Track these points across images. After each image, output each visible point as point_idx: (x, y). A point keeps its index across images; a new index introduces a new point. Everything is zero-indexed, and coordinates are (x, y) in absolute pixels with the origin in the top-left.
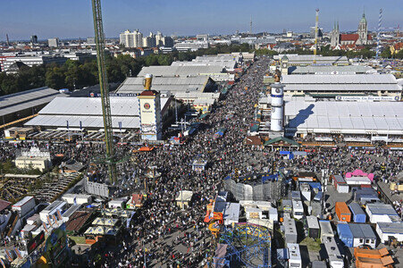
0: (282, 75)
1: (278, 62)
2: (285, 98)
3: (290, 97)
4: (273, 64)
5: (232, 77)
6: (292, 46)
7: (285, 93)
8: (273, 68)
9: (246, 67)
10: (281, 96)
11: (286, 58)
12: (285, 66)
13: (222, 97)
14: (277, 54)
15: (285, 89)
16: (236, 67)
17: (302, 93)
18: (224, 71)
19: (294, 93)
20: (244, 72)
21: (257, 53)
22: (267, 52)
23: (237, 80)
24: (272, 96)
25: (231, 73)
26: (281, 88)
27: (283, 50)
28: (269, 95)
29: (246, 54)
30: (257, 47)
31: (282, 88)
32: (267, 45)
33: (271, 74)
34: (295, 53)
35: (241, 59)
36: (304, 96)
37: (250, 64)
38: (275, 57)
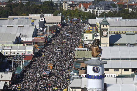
0: (102, 46)
1: (95, 29)
2: (107, 80)
3: (114, 79)
4: (89, 32)
5: (29, 50)
6: (114, 6)
7: (106, 73)
8: (88, 37)
9: (50, 35)
10: (102, 77)
11: (107, 23)
12: (105, 33)
13: (16, 80)
14: (93, 17)
15: (106, 66)
16: (35, 34)
17: (130, 72)
18: (18, 41)
19: (119, 73)
20: (48, 43)
21: (66, 15)
22: (80, 14)
23: (37, 54)
24: (89, 77)
25: (29, 43)
26: (100, 66)
27: (101, 11)
28: (83, 75)
29: (49, 17)
30: (66, 7)
31: (102, 65)
32: (79, 4)
33: (86, 46)
34: (119, 16)
35: (43, 24)
36: (133, 76)
37: (56, 30)
38: (91, 21)
